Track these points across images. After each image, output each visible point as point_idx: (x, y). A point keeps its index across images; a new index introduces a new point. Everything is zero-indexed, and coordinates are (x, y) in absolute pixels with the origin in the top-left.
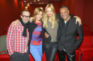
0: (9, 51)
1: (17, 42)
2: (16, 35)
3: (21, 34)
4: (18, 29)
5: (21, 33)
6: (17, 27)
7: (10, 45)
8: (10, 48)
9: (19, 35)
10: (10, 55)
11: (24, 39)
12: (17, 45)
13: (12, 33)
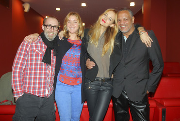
0: (16, 90)
1: (31, 74)
2: (31, 60)
3: (40, 58)
4: (34, 49)
5: (40, 56)
6: (34, 44)
7: (17, 77)
8: (18, 84)
9: (36, 60)
10: (16, 99)
11: (45, 68)
12: (30, 78)
13: (25, 55)
